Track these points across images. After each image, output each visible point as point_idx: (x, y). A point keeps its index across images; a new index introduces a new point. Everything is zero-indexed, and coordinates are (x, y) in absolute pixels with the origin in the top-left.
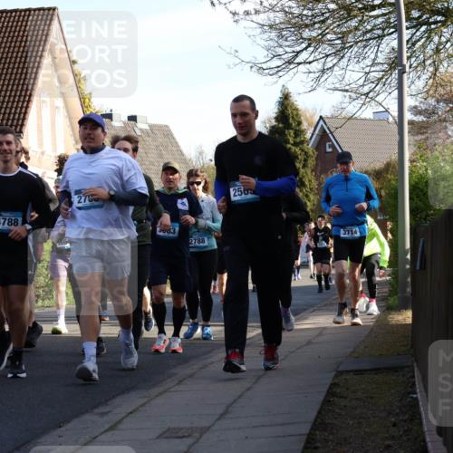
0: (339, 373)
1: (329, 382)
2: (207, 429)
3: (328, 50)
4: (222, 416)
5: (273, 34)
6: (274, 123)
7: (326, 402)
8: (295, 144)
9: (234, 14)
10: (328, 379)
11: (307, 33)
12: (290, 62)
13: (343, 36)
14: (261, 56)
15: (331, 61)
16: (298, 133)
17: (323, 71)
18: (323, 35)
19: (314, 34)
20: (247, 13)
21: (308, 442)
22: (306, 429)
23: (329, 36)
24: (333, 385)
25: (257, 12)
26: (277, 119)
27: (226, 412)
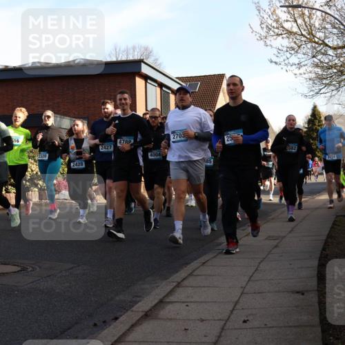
0: (337, 216)
1: (333, 220)
2: (285, 237)
3: (333, 88)
4: (290, 232)
5: (311, 82)
6: (310, 117)
7: (332, 227)
8: (319, 126)
9: (296, 74)
10: (333, 219)
11: (324, 81)
12: (317, 93)
13: (339, 82)
14: (306, 91)
15: (334, 92)
16: (320, 121)
17: (331, 96)
18: (331, 82)
19: (327, 82)
20: (301, 74)
21: (325, 243)
22: (324, 238)
23: (334, 83)
24: (335, 221)
25: (304, 74)
26: (311, 116)
27: (292, 230)
